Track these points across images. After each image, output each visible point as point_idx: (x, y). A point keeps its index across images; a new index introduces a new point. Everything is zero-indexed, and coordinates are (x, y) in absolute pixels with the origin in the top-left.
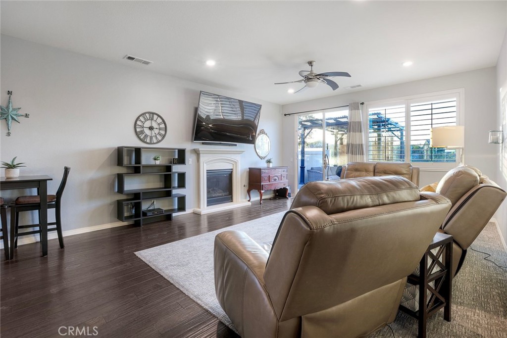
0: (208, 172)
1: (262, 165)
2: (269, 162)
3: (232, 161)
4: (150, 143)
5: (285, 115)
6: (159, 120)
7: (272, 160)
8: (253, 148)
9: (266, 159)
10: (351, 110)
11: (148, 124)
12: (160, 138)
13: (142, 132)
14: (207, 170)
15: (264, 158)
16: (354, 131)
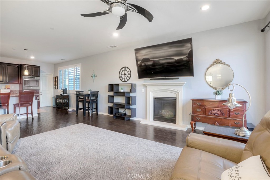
4: (124, 82)
5: (262, 30)
6: (128, 70)
12: (128, 79)
14: (154, 97)
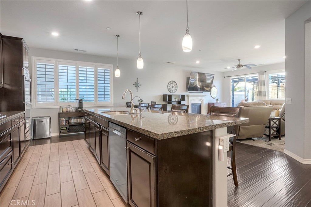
0: (192, 104)
1: (214, 101)
2: (217, 100)
3: (201, 99)
4: (172, 93)
5: (225, 77)
6: (175, 84)
7: (218, 99)
8: (210, 94)
9: (216, 99)
10: (259, 75)
11: (171, 85)
12: (175, 90)
13: (170, 89)
15: (215, 98)
16: (261, 85)
